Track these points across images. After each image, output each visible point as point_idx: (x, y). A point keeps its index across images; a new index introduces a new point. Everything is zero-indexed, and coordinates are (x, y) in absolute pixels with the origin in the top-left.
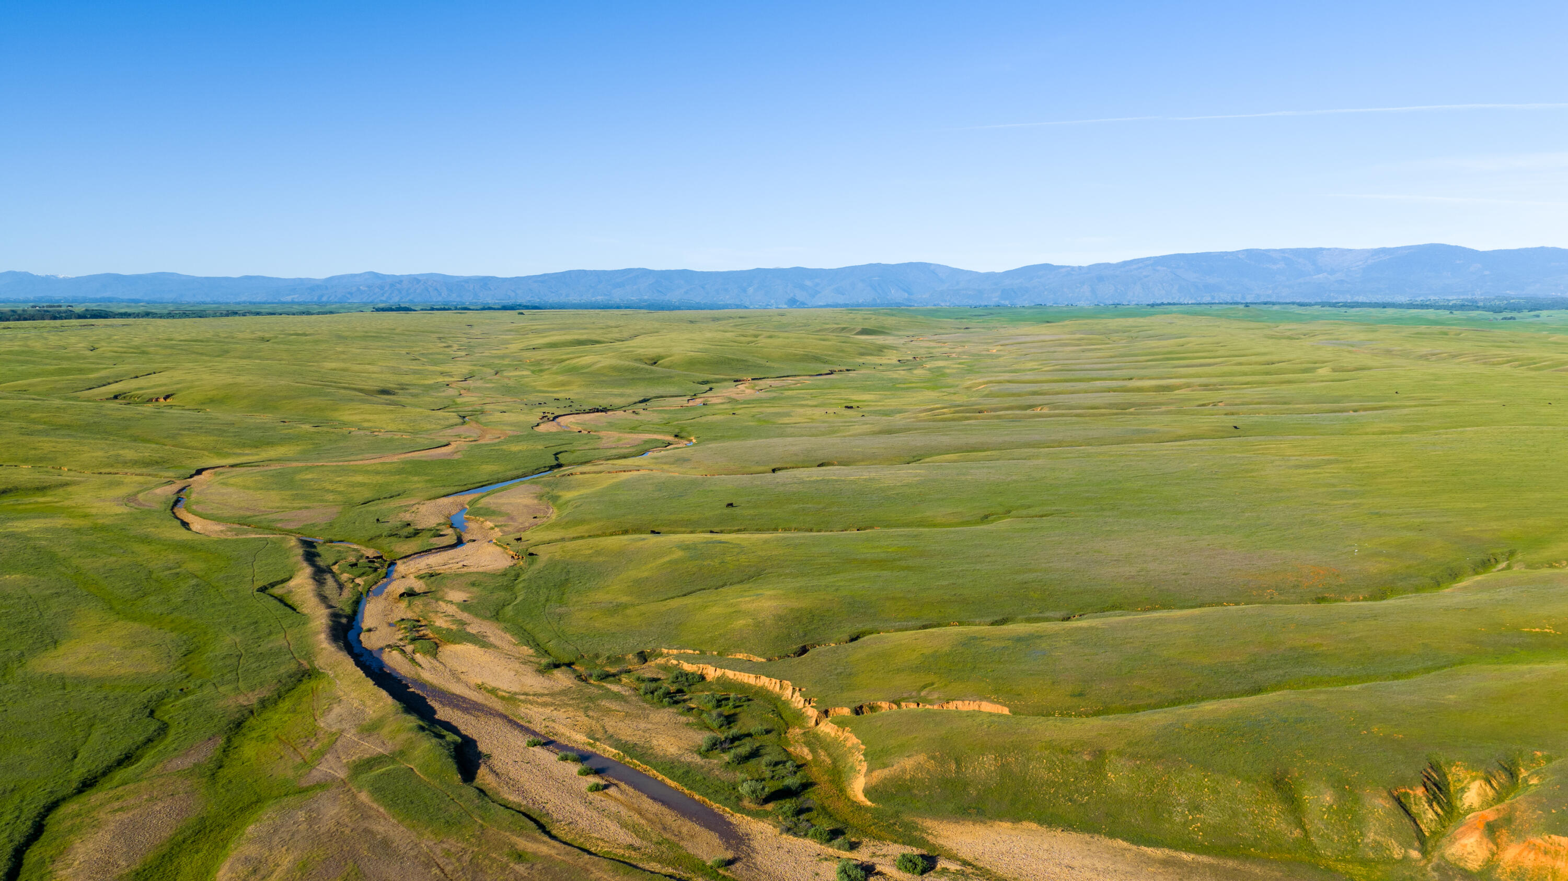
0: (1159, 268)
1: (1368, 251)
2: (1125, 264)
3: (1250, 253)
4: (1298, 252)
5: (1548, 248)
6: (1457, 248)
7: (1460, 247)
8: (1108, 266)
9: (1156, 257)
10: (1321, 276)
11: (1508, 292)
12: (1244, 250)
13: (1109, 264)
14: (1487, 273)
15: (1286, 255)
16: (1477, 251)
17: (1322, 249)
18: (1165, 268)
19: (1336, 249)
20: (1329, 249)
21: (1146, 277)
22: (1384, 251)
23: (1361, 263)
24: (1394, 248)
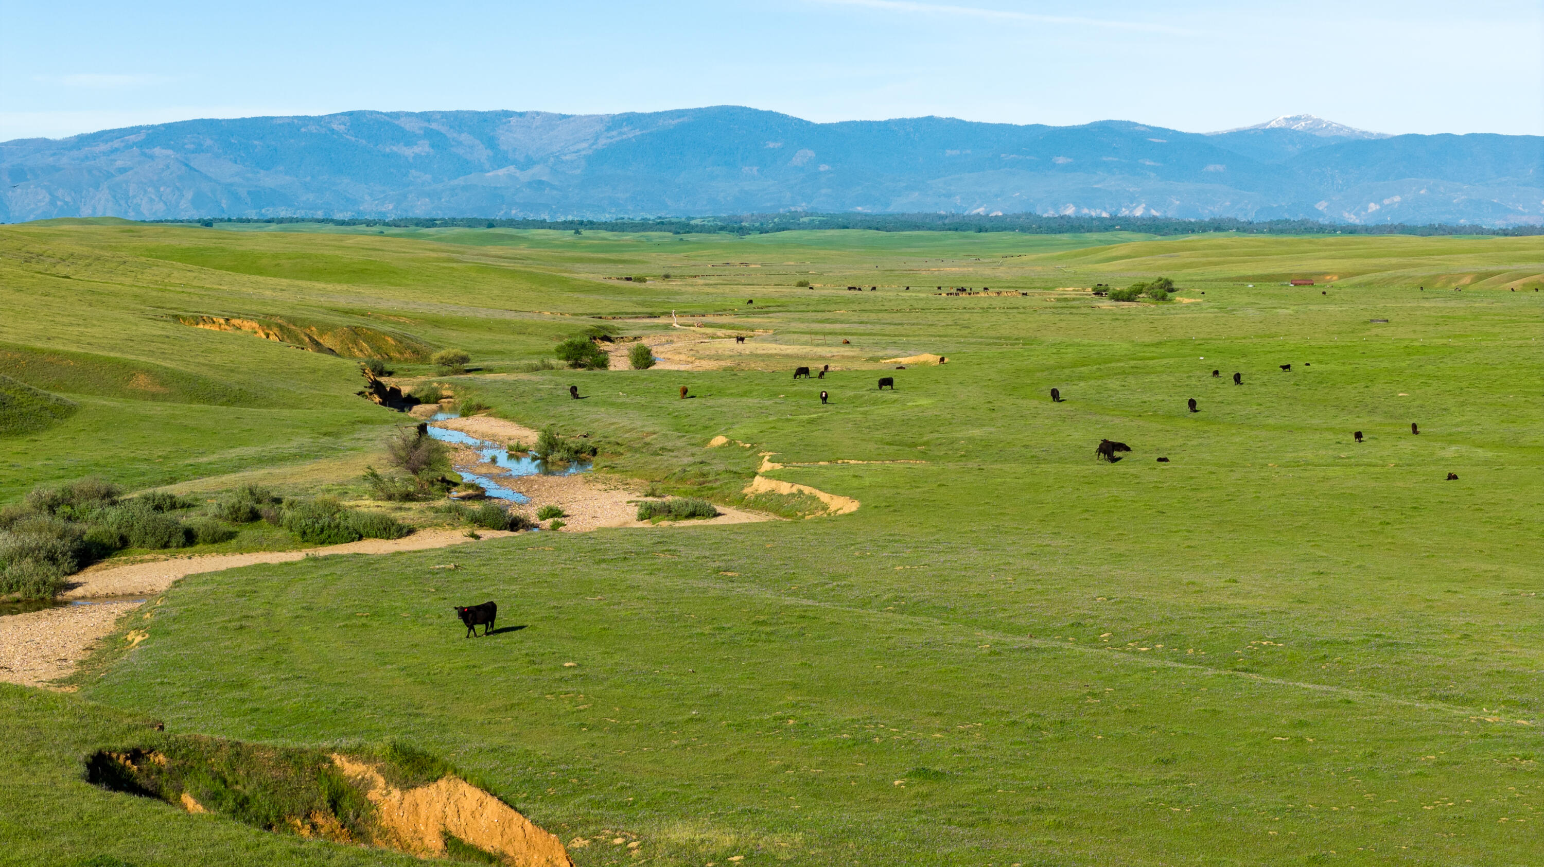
0: (157, 151)
1: (599, 119)
2: (83, 140)
3: (356, 119)
4: (458, 120)
5: (939, 121)
6: (770, 116)
7: (777, 114)
8: (42, 145)
9: (153, 127)
10: (501, 172)
11: (859, 208)
12: (343, 114)
13: (45, 141)
14: (824, 168)
15: (434, 126)
16: (808, 123)
17: (507, 114)
18: (170, 152)
19: (538, 113)
20: (521, 115)
21: (122, 171)
22: (630, 119)
23: (585, 145)
24: (650, 115)
